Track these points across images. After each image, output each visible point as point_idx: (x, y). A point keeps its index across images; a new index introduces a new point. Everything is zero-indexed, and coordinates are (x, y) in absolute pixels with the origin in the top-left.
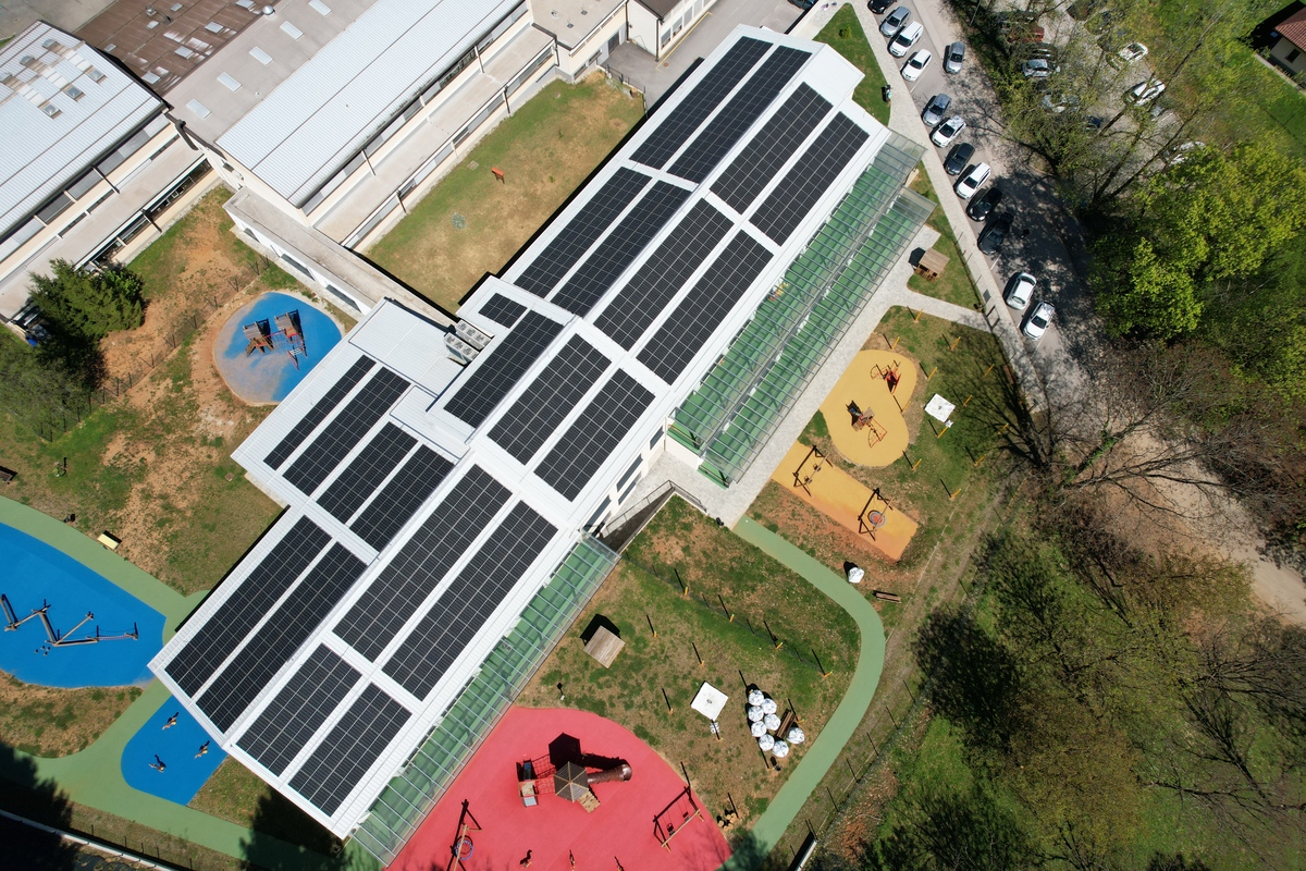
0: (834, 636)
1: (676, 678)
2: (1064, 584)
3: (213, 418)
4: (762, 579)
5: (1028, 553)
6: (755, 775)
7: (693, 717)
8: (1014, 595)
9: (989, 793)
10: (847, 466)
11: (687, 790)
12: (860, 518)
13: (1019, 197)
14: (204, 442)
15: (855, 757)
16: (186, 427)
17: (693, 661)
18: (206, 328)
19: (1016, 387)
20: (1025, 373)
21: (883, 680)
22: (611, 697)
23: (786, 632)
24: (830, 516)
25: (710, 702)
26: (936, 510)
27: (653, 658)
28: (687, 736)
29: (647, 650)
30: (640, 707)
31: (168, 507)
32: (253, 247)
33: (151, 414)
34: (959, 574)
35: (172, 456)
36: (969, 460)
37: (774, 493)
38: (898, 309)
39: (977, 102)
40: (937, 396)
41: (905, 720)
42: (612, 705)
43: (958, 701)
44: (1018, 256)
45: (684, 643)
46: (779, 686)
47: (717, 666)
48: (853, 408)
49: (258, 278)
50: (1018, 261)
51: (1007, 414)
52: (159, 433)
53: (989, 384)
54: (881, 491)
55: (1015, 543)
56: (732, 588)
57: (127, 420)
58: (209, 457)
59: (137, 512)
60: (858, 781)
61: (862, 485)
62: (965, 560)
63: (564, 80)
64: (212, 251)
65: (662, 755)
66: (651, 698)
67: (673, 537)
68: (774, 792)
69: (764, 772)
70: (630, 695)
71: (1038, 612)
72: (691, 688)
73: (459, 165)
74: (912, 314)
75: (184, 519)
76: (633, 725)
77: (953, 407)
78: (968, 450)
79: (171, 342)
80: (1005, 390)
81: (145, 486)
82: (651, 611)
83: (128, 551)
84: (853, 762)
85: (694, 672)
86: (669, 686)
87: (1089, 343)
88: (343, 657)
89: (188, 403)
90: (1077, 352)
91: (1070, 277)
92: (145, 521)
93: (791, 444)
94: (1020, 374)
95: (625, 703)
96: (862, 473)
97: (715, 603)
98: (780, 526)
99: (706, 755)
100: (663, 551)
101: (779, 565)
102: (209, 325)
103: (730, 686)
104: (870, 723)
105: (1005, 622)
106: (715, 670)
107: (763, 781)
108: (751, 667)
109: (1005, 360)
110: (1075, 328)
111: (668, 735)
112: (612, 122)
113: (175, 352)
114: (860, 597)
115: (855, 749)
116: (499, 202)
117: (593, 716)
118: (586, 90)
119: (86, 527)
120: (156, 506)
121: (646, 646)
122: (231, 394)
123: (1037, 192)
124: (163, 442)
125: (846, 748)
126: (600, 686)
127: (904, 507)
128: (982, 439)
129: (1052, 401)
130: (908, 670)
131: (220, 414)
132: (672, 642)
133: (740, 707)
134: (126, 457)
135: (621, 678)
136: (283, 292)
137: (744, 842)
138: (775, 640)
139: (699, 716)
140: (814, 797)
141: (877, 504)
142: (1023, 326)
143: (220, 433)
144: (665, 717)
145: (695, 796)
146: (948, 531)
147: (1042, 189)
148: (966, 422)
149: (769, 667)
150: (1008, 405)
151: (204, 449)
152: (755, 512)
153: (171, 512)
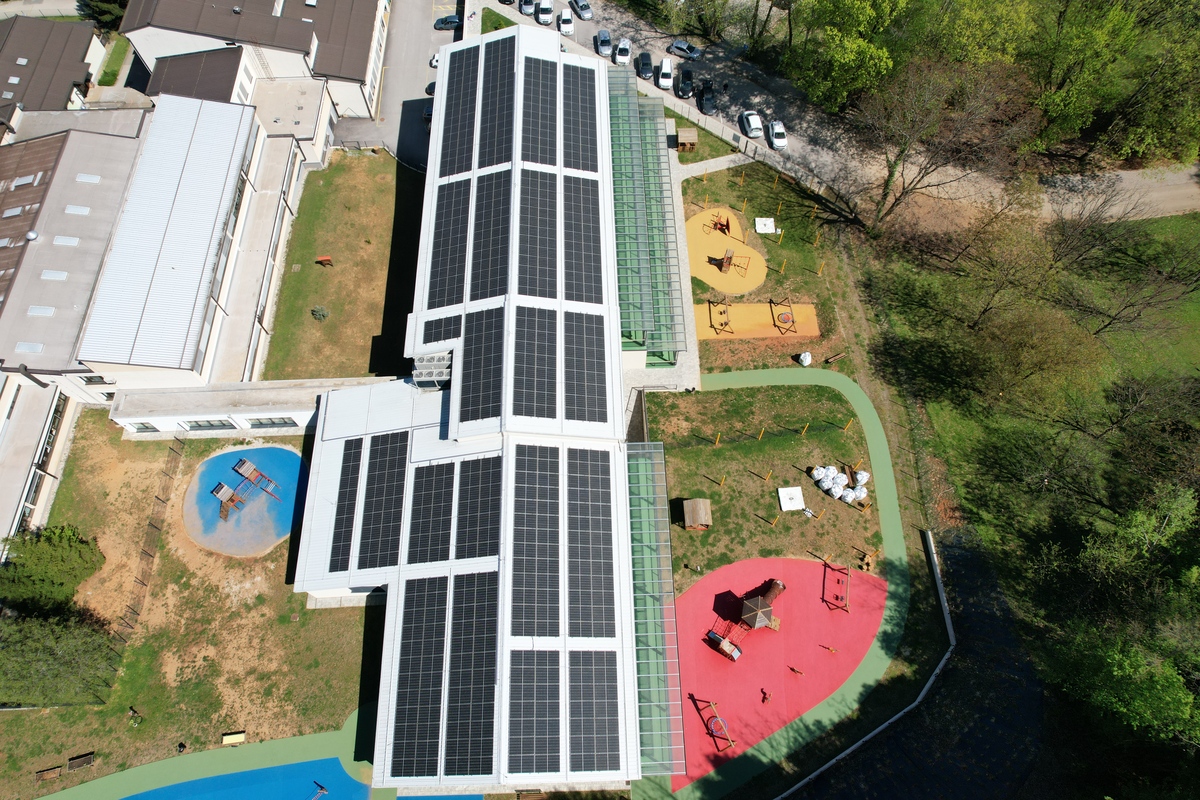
0: (827, 405)
1: (757, 501)
2: (923, 280)
3: (239, 586)
4: (751, 404)
5: (889, 276)
6: (857, 522)
7: (789, 517)
8: (903, 306)
9: (994, 425)
10: (740, 299)
11: (826, 565)
12: (775, 325)
13: (701, 69)
14: (249, 608)
15: (903, 466)
16: (221, 608)
17: (758, 482)
18: (169, 525)
19: (798, 184)
20: (796, 172)
21: (878, 408)
22: (726, 546)
23: (797, 422)
24: (756, 337)
25: (792, 498)
26: (816, 288)
27: (731, 500)
28: (796, 532)
29: (723, 498)
30: (750, 537)
31: (263, 677)
32: (156, 439)
33: (179, 621)
34: (863, 316)
35: (228, 638)
36: (808, 245)
37: (707, 348)
38: (687, 181)
39: (624, 25)
40: (757, 219)
41: (911, 422)
42: (732, 551)
43: (930, 387)
44: (731, 105)
45: (743, 475)
46: (824, 456)
47: (777, 473)
48: (711, 261)
49: (183, 458)
50: (733, 108)
51: (806, 204)
52: (201, 629)
53: (780, 192)
54: (774, 300)
55: (877, 275)
56: (740, 421)
57: (161, 639)
58: (263, 615)
59: (238, 700)
60: (919, 478)
61: (759, 304)
62: (859, 306)
63: (315, 169)
64: (120, 465)
65: (791, 557)
66: (752, 526)
67: (672, 418)
68: (878, 524)
69: (861, 516)
70: (738, 535)
71: (925, 305)
72: (772, 500)
73: (284, 275)
74: (699, 180)
75: (285, 675)
76: (756, 553)
77: (772, 219)
78: (803, 240)
79: (147, 555)
80: (793, 190)
81: (226, 676)
82: (703, 471)
83: (258, 734)
84: (906, 469)
85: (765, 488)
86: (758, 509)
87: (817, 132)
88: (536, 649)
89: (206, 590)
90: (814, 141)
91: (772, 99)
92: (252, 701)
93: (692, 309)
94: (793, 175)
95: (738, 542)
96: (753, 297)
97: (739, 437)
98: (730, 365)
99: (818, 534)
100: (675, 430)
101: (752, 388)
102: (169, 520)
103: (795, 480)
104: (894, 439)
105: (913, 325)
106: (777, 477)
107: (865, 522)
108: (797, 458)
109: (777, 172)
110: (801, 128)
111: (783, 541)
112: (377, 178)
113: (157, 560)
114: (820, 371)
115: (899, 461)
116: (339, 282)
117: (725, 567)
118: (337, 168)
119: (201, 744)
120: (251, 683)
121: (720, 496)
122: (237, 560)
123: (709, 59)
124: (211, 634)
125: (895, 465)
126: (713, 545)
127: (795, 300)
128: (806, 228)
129: (825, 179)
130: (886, 392)
131: (242, 579)
132: (734, 480)
133: (812, 488)
134: (188, 667)
135: (722, 529)
136: (214, 455)
137: (887, 568)
138: (796, 431)
139: (793, 513)
140: (903, 508)
141: (778, 310)
142: (771, 145)
143: (256, 593)
144: (772, 531)
145: (833, 565)
146: (834, 295)
147: (710, 56)
148: (787, 223)
149: (808, 450)
150: (802, 197)
151: (253, 613)
152: (707, 368)
153: (269, 678)
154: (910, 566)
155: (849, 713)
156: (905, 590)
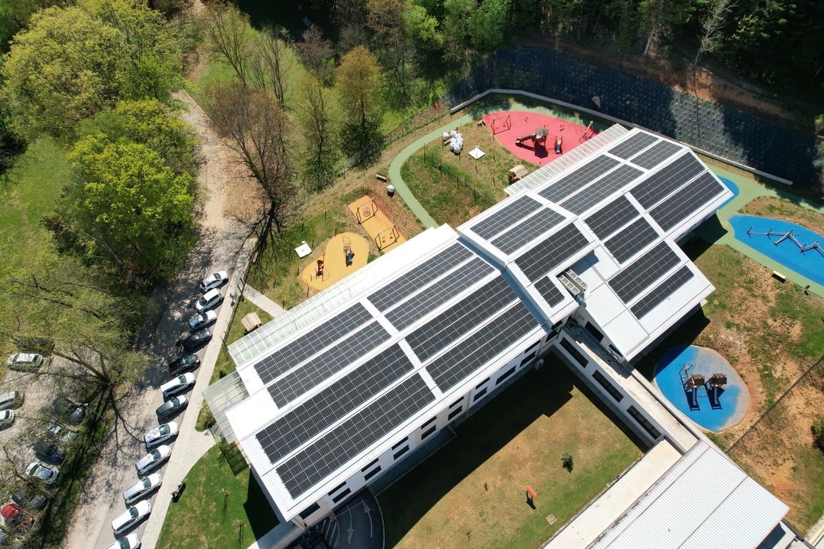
0: (412, 169)
1: (488, 164)
3: (736, 342)
4: (434, 198)
5: (306, 183)
7: (486, 152)
8: (325, 169)
10: (367, 238)
11: (494, 134)
12: (374, 215)
14: (738, 326)
15: (424, 131)
16: (753, 339)
17: (479, 167)
18: (759, 412)
19: (255, 253)
20: (244, 259)
21: (400, 151)
24: (388, 220)
25: (477, 154)
26: (336, 208)
28: (490, 147)
30: (506, 159)
31: (750, 290)
33: (780, 354)
34: (343, 181)
35: (757, 321)
36: (305, 225)
37: (410, 235)
38: (287, 308)
40: (301, 256)
42: (518, 162)
43: (374, 138)
45: (481, 174)
46: (445, 153)
51: (270, 241)
52: (770, 338)
53: (268, 258)
54: (357, 223)
55: (309, 187)
57: (795, 351)
58: (732, 317)
59: (768, 290)
60: (427, 124)
61: (365, 228)
62: (336, 186)
65: (501, 144)
66: (501, 161)
70: (509, 163)
71: (320, 162)
72: (483, 159)
74: (284, 304)
76: (511, 155)
77: (296, 249)
78: (303, 230)
79: (783, 406)
80: (262, 252)
81: (768, 304)
82: (493, 187)
83: (766, 270)
85: (480, 163)
87: (196, 266)
88: (639, 166)
89: (756, 357)
90: (207, 263)
92: (761, 285)
94: (248, 259)
95: (512, 161)
96: (362, 233)
97: (461, 185)
98: (415, 221)
99: (483, 141)
101: (422, 205)
102: (758, 414)
103: (467, 156)
104: (413, 139)
105: (336, 160)
106: (470, 162)
107: (463, 130)
108: (454, 161)
109: (250, 267)
110: (196, 276)
111: (497, 150)
113: (777, 398)
115: (423, 134)
116: (534, 476)
117: (527, 161)
119: (796, 287)
120: (758, 292)
121: (498, 176)
122: (728, 360)
124: (765, 330)
127: (350, 214)
128: (291, 233)
129: (242, 243)
130: (386, 154)
131: (732, 345)
132: (487, 175)
133: (466, 148)
134: (787, 324)
138: (440, 168)
139: (483, 151)
141: (363, 218)
142: (226, 281)
143: (728, 331)
144: (497, 154)
145: (492, 132)
146: (336, 198)
148: (294, 242)
149: (447, 158)
150: (266, 245)
151: (736, 322)
152: (422, 228)
153: (747, 287)
154: (469, 113)
155: (542, 108)
156: (481, 111)
